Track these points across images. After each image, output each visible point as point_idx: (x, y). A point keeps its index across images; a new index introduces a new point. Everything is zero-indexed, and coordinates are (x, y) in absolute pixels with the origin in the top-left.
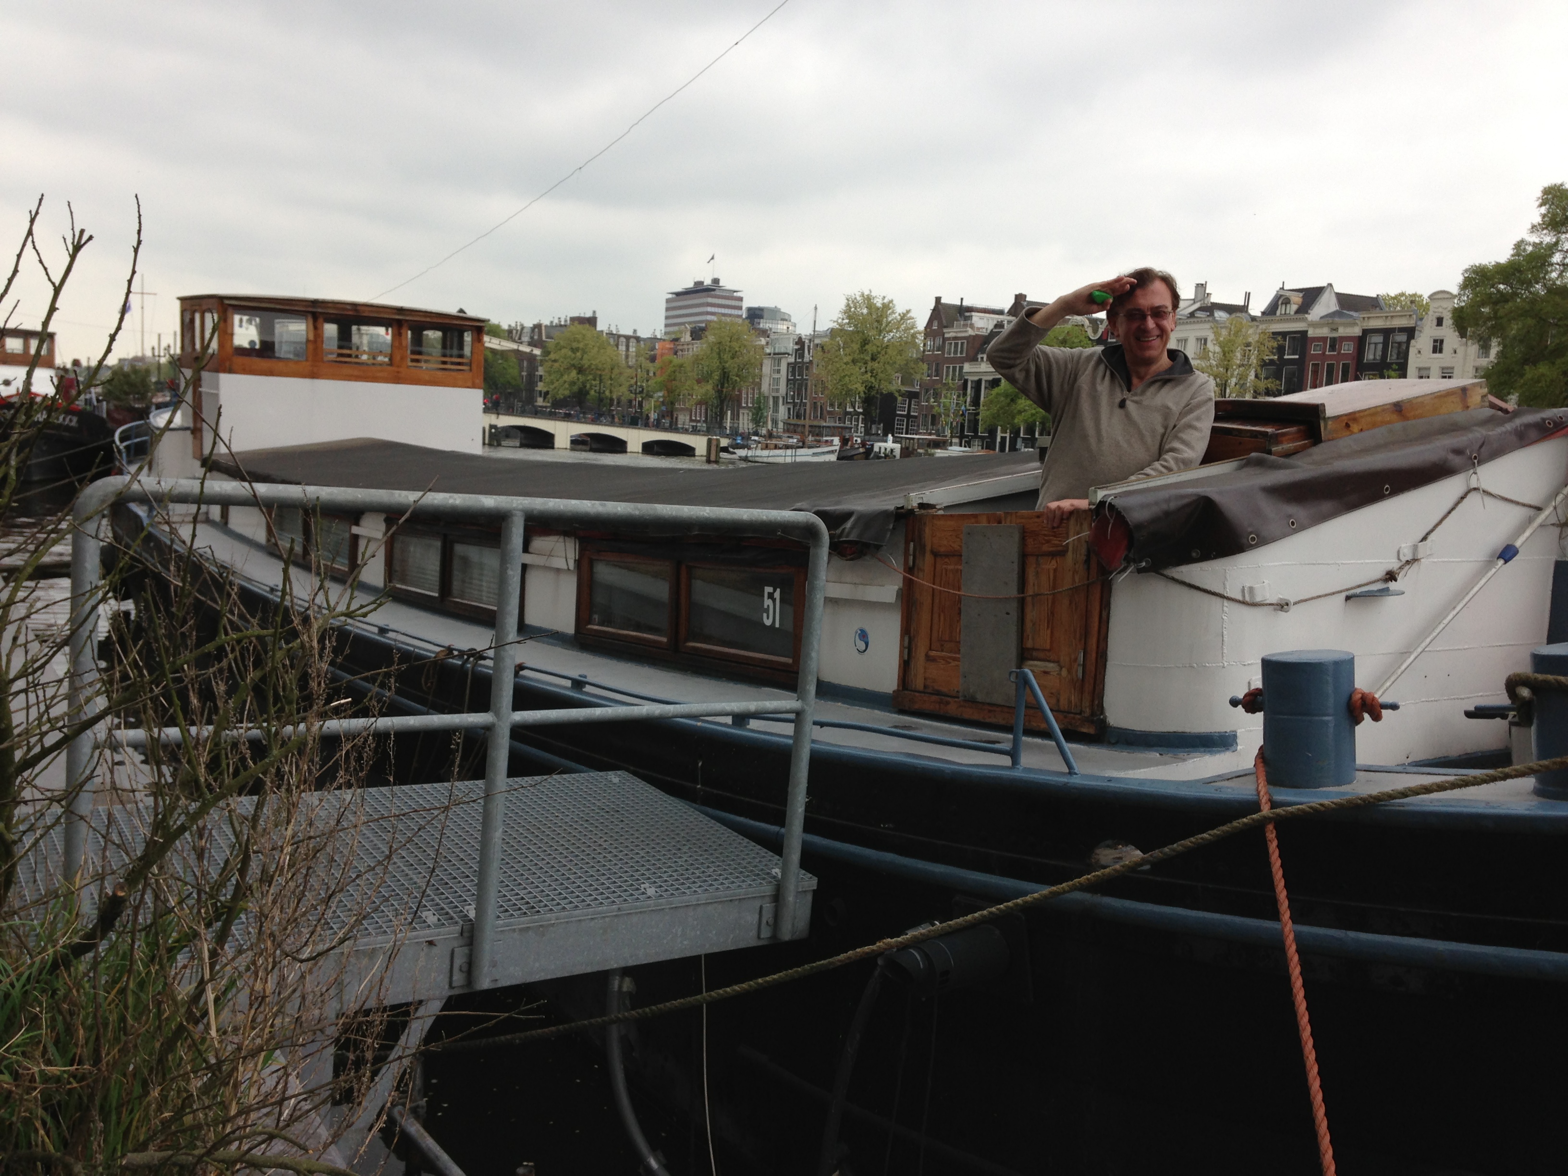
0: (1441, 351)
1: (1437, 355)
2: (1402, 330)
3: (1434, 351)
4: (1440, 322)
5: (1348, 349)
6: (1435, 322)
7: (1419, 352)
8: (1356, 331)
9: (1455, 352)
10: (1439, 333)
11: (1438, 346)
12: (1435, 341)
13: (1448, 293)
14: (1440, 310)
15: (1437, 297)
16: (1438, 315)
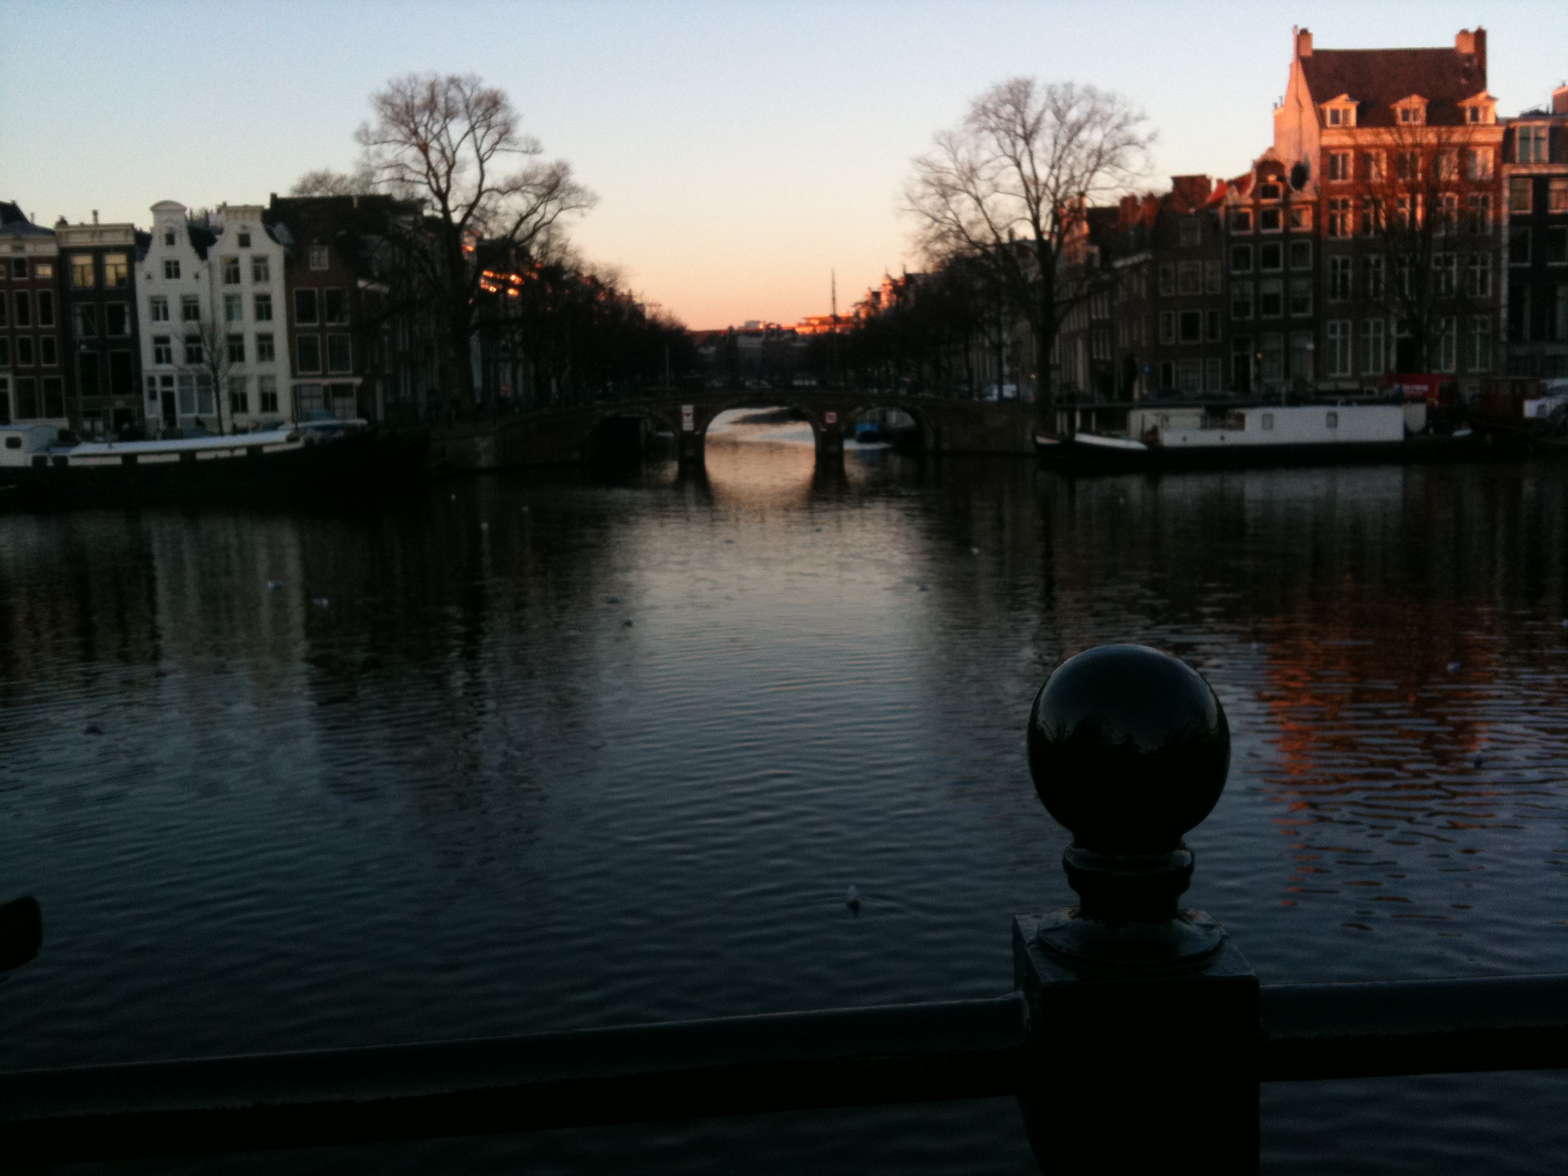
0: (177, 275)
1: (173, 281)
2: (117, 249)
3: (169, 275)
4: (170, 239)
5: (45, 271)
6: (164, 241)
7: (149, 277)
8: (50, 249)
9: (197, 277)
10: (171, 253)
11: (172, 270)
12: (168, 263)
13: (176, 204)
14: (170, 224)
15: (160, 208)
16: (165, 231)
